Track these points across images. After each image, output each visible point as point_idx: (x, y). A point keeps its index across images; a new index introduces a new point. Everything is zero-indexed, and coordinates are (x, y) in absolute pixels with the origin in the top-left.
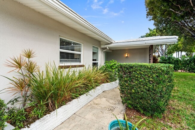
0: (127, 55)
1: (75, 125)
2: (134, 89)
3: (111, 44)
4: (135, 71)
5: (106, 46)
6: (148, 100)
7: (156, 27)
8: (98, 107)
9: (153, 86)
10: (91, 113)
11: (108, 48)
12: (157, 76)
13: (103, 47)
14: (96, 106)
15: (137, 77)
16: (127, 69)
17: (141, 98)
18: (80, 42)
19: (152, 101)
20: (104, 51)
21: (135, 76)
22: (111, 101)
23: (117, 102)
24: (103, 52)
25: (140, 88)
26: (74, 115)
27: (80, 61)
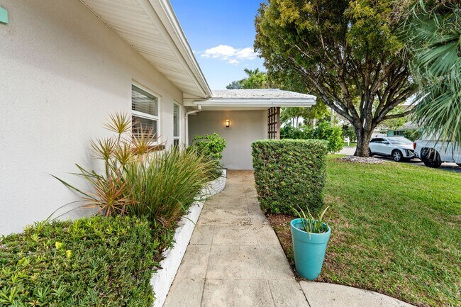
0: (227, 124)
1: (209, 257)
2: (285, 181)
3: (208, 101)
4: (286, 152)
5: (196, 103)
6: (307, 192)
7: (267, 70)
8: (221, 225)
9: (313, 172)
10: (218, 236)
11: (200, 108)
12: (318, 157)
13: (188, 104)
14: (217, 224)
15: (290, 161)
16: (273, 149)
17: (296, 193)
18: (157, 94)
19: (311, 194)
20: (189, 113)
21: (285, 160)
22: (236, 212)
23: (247, 212)
24: (187, 115)
25: (294, 176)
26: (191, 246)
27: (156, 138)
